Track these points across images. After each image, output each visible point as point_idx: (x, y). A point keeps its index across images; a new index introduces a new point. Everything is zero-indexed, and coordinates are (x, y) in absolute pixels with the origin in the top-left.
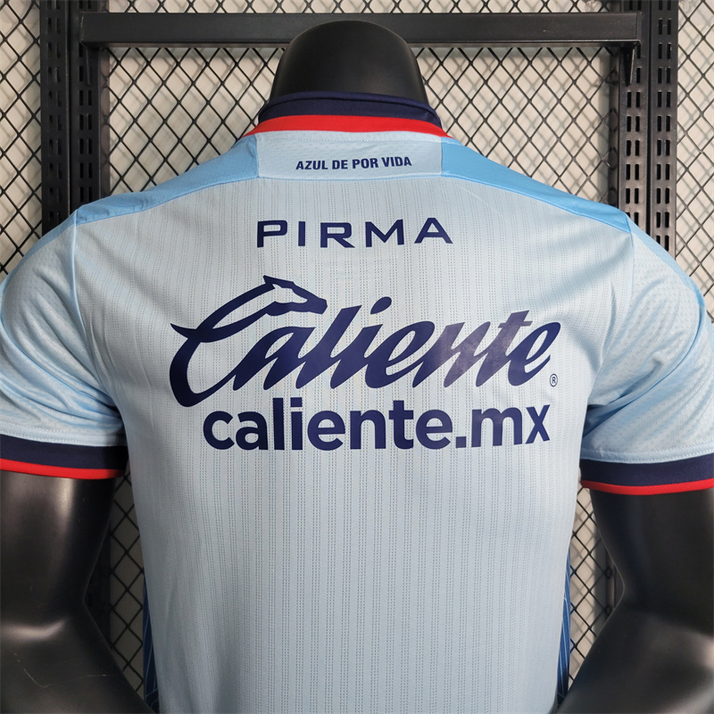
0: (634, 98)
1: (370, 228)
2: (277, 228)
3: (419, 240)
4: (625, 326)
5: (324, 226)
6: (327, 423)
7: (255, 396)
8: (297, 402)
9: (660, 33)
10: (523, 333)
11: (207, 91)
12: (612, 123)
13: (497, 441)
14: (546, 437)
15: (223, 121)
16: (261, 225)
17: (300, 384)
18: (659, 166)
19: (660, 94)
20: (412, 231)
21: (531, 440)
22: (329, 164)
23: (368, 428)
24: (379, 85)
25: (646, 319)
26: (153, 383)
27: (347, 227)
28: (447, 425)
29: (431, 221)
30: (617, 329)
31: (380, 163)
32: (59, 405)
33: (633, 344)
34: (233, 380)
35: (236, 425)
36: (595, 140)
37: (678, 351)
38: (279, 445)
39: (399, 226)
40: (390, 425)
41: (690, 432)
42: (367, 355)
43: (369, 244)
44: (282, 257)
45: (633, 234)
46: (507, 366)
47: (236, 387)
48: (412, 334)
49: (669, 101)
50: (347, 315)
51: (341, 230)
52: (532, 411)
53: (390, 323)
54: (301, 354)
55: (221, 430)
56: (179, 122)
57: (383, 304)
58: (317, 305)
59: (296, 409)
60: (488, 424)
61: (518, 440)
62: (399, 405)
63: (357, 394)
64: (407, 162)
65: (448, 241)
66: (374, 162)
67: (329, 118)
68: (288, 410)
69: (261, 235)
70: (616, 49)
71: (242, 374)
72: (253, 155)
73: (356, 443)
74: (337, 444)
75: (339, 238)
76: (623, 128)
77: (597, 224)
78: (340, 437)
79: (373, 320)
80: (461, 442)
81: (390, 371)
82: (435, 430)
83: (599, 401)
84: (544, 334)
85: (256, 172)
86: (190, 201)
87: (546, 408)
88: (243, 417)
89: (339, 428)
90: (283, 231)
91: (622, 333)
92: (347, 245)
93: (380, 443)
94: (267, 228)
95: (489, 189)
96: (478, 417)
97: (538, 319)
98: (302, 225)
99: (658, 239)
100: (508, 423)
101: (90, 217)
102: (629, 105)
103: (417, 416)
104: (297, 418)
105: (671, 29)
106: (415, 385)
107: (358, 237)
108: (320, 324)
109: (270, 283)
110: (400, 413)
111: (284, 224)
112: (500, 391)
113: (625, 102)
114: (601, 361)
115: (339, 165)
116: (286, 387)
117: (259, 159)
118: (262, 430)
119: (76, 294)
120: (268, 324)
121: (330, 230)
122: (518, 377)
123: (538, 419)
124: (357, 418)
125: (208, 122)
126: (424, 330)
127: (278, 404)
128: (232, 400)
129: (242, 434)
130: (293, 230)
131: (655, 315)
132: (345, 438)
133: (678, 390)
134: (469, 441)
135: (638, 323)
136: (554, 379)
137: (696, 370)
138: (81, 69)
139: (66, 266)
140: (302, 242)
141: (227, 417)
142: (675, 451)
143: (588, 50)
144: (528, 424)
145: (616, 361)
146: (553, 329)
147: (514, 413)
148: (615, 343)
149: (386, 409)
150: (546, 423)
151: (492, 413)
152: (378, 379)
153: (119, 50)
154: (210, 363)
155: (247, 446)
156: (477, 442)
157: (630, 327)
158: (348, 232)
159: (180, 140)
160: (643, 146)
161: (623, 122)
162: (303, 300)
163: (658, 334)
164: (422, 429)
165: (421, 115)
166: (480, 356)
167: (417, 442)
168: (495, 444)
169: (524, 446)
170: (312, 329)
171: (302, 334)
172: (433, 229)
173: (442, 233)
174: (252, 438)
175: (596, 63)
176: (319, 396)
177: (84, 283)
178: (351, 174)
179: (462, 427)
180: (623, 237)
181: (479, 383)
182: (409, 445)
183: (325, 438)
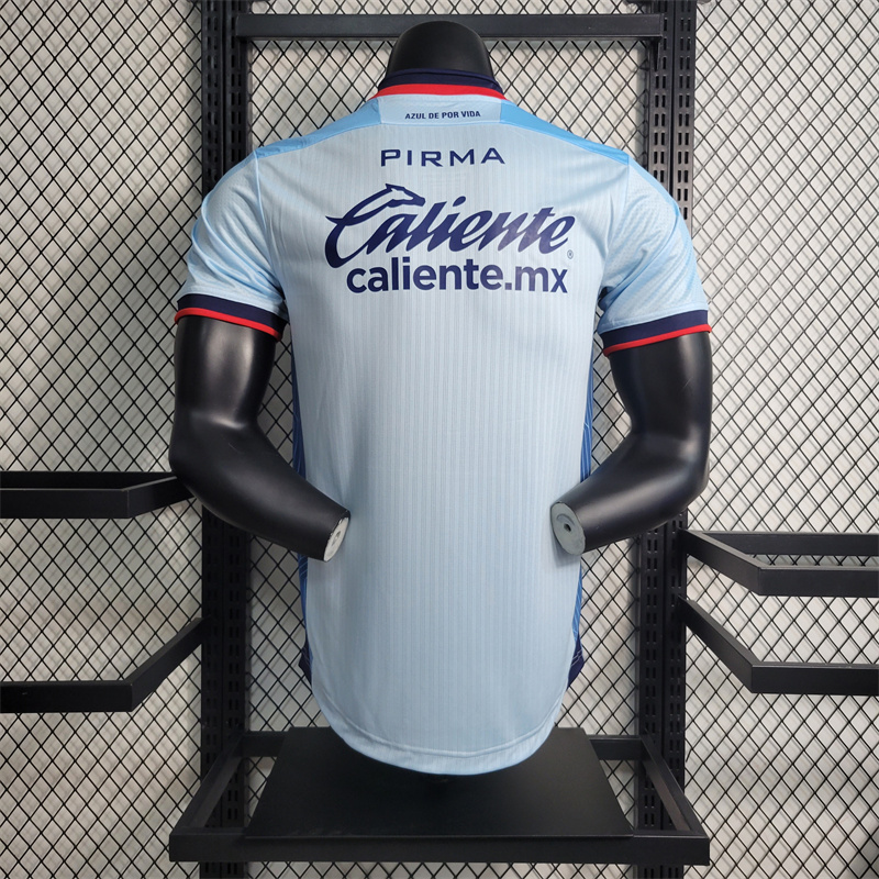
0: (661, 80)
1: (453, 154)
2: (394, 154)
3: (484, 161)
4: (622, 224)
5: (424, 154)
6: (425, 273)
7: (381, 257)
8: (406, 259)
9: (682, 29)
10: (549, 221)
11: (329, 76)
12: (645, 101)
13: (532, 288)
14: (564, 290)
15: (341, 99)
16: (383, 152)
17: (408, 248)
18: (680, 134)
19: (681, 78)
20: (479, 156)
21: (554, 290)
22: (426, 116)
23: (451, 276)
24: (460, 64)
25: (636, 221)
26: (313, 255)
27: (439, 154)
28: (500, 275)
29: (491, 150)
30: (616, 226)
31: (460, 115)
32: (246, 279)
33: (628, 238)
34: (366, 247)
35: (368, 276)
36: (633, 113)
37: (658, 243)
38: (396, 287)
39: (471, 153)
40: (464, 274)
41: (667, 300)
42: (450, 231)
43: (452, 164)
44: (397, 172)
45: (631, 167)
46: (538, 241)
47: (368, 252)
48: (478, 218)
49: (689, 84)
50: (438, 208)
51: (435, 156)
52: (555, 271)
53: (464, 212)
54: (409, 231)
55: (358, 281)
56: (306, 100)
57: (461, 200)
58: (419, 201)
59: (406, 264)
60: (525, 277)
61: (545, 288)
62: (470, 262)
63: (443, 255)
64: (478, 114)
65: (502, 162)
66: (456, 114)
67: (427, 86)
68: (401, 265)
69: (384, 158)
70: (649, 43)
71: (372, 244)
72: (377, 111)
73: (443, 286)
74: (431, 286)
75: (433, 160)
76: (653, 105)
77: (606, 158)
78: (433, 282)
79: (454, 210)
80: (508, 286)
81: (464, 241)
82: (492, 277)
83: (610, 283)
84: (564, 223)
85: (379, 120)
86: (336, 140)
87: (564, 272)
88: (373, 271)
89: (433, 276)
90: (398, 156)
91: (620, 230)
92: (438, 165)
93: (458, 286)
94: (387, 155)
95: (532, 132)
96: (519, 271)
97: (559, 213)
98: (410, 153)
99: (655, 176)
100: (539, 277)
101: (266, 154)
102: (657, 86)
103: (481, 269)
104: (406, 269)
105: (691, 28)
106: (480, 249)
107: (445, 160)
108: (421, 212)
109: (389, 188)
110: (470, 267)
111: (398, 152)
112: (533, 256)
113: (654, 85)
114: (607, 250)
115: (433, 116)
116: (400, 250)
117: (381, 112)
118: (384, 279)
119: (261, 201)
120: (389, 212)
121: (427, 156)
122: (545, 249)
123: (560, 278)
124: (444, 270)
125: (329, 100)
126: (486, 216)
127: (395, 261)
128: (365, 261)
129: (372, 281)
130: (404, 155)
131: (642, 218)
132: (436, 282)
133: (659, 272)
134: (513, 286)
135: (630, 224)
136: (570, 254)
137: (671, 258)
138: (233, 57)
139: (253, 184)
140: (410, 163)
141: (362, 272)
142: (657, 313)
143: (628, 43)
144: (552, 280)
145: (617, 251)
146: (570, 221)
147: (543, 271)
148: (616, 237)
149: (462, 264)
150: (564, 281)
151: (528, 270)
152: (457, 246)
153: (261, 43)
154: (351, 239)
155: (374, 289)
156: (518, 287)
157: (625, 226)
158: (439, 157)
159: (307, 114)
160: (668, 118)
161: (653, 99)
162: (411, 198)
163: (644, 231)
164: (484, 277)
165: (488, 84)
166: (521, 233)
167: (481, 285)
168: (530, 290)
169: (549, 293)
170: (415, 216)
171: (410, 218)
172: (492, 154)
173: (498, 157)
174: (378, 284)
175: (634, 54)
176: (420, 256)
177: (266, 194)
178: (440, 121)
179: (509, 277)
180: (623, 167)
181: (520, 249)
182: (476, 286)
183: (424, 282)
